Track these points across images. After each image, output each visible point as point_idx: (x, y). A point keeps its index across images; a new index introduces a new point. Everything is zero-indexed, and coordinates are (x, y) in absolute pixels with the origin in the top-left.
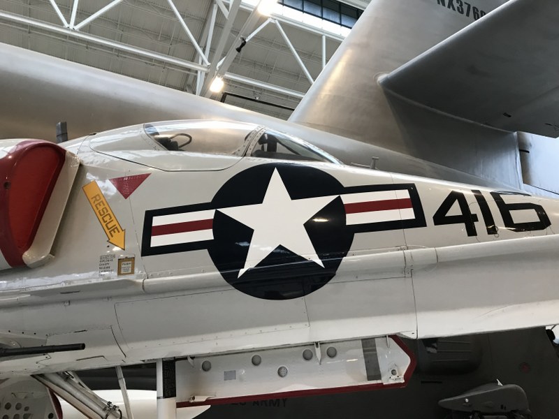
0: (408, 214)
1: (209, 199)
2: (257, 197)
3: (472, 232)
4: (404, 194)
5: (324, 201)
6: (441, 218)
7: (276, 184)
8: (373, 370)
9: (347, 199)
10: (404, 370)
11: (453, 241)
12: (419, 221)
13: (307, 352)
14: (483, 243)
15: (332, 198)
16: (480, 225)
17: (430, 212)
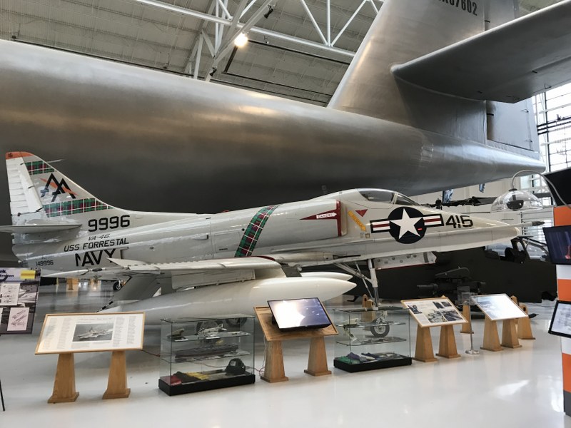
0: (440, 222)
1: (387, 218)
2: (400, 217)
3: (455, 227)
4: (439, 217)
5: (419, 219)
6: (448, 224)
7: (405, 213)
8: (426, 260)
9: (425, 218)
10: (435, 260)
11: (449, 230)
12: (442, 225)
13: (408, 256)
14: (458, 231)
15: (420, 218)
16: (457, 226)
17: (445, 222)
